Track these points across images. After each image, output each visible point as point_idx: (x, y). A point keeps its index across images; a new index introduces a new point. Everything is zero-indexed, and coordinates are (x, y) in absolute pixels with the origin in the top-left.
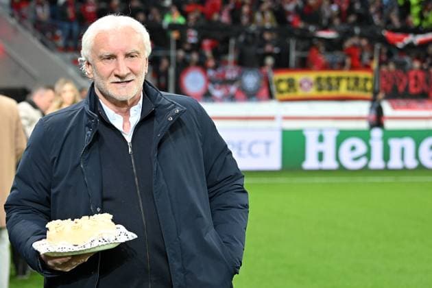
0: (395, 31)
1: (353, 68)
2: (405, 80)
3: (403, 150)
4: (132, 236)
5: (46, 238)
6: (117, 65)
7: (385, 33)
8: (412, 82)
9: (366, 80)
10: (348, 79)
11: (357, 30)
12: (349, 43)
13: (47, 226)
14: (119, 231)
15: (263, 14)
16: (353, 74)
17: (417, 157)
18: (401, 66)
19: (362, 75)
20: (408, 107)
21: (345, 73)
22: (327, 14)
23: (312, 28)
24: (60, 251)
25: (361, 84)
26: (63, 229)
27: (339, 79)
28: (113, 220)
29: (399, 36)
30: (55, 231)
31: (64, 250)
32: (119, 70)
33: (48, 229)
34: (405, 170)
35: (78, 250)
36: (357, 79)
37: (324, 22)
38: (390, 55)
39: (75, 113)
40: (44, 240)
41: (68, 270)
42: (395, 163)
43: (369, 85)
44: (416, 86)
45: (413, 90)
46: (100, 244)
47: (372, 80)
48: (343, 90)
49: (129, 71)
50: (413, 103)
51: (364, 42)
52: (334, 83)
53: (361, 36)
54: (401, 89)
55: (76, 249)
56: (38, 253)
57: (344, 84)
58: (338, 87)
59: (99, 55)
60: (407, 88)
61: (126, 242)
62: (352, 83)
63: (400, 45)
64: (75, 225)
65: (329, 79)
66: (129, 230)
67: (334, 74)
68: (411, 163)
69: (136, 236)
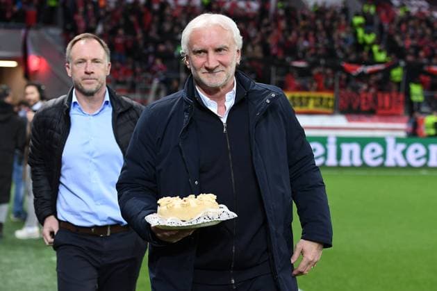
0: (350, 62)
1: (318, 90)
2: (358, 100)
3: (351, 153)
4: (233, 215)
5: (156, 212)
6: (208, 59)
7: (344, 65)
8: (363, 102)
9: (329, 99)
10: (315, 98)
11: (322, 61)
12: (315, 71)
13: (158, 202)
14: (222, 210)
15: (253, 47)
16: (318, 95)
17: (361, 157)
18: (356, 89)
19: (326, 95)
20: (360, 120)
21: (312, 94)
22: (301, 48)
23: (288, 59)
24: (169, 225)
25: (325, 102)
26: (173, 205)
27: (308, 98)
28: (216, 200)
29: (353, 66)
30: (165, 207)
31: (174, 225)
32: (209, 64)
33: (159, 205)
34: (352, 167)
35: (185, 225)
36: (322, 99)
37: (300, 54)
38: (348, 80)
39: (175, 101)
40: (155, 214)
41: (175, 241)
42: (345, 161)
43: (331, 103)
44: (366, 104)
45: (364, 108)
46: (205, 221)
47: (333, 99)
48: (311, 107)
49: (218, 64)
50: (363, 117)
51: (329, 71)
52: (304, 101)
53: (326, 66)
54: (355, 106)
55: (184, 224)
56: (149, 225)
57: (312, 102)
58: (307, 104)
59: (193, 49)
60: (359, 107)
61: (228, 220)
62: (318, 101)
63: (354, 73)
64: (184, 202)
65: (300, 98)
66: (230, 210)
67: (304, 94)
68: (357, 162)
69: (236, 216)
